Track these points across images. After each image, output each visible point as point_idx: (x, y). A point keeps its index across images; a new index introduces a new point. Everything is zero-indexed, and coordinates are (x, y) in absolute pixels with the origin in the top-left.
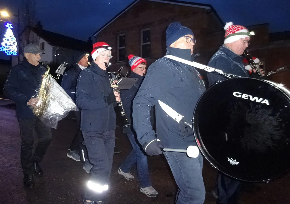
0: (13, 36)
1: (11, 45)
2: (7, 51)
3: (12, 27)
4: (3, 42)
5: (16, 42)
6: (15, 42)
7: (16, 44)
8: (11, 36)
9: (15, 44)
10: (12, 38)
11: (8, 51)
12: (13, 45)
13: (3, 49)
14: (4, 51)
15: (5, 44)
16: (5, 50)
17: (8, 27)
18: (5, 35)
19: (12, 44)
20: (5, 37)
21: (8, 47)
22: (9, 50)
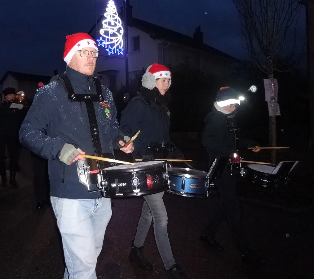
0: (117, 17)
1: (114, 35)
7: (122, 31)
8: (115, 15)
11: (109, 47)
20: (106, 18)
21: (109, 38)
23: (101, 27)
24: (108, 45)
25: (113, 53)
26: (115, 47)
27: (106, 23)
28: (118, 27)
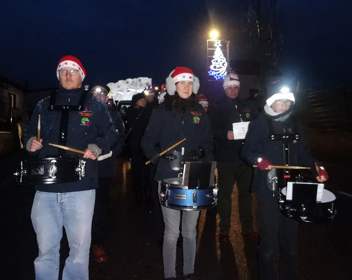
3: (221, 45)
11: (217, 75)
12: (223, 66)
13: (211, 73)
14: (212, 75)
15: (214, 66)
17: (217, 46)
18: (214, 57)
19: (221, 65)
21: (217, 70)
23: (211, 64)
24: (215, 75)
25: (219, 78)
26: (220, 75)
27: (214, 61)
28: (223, 62)
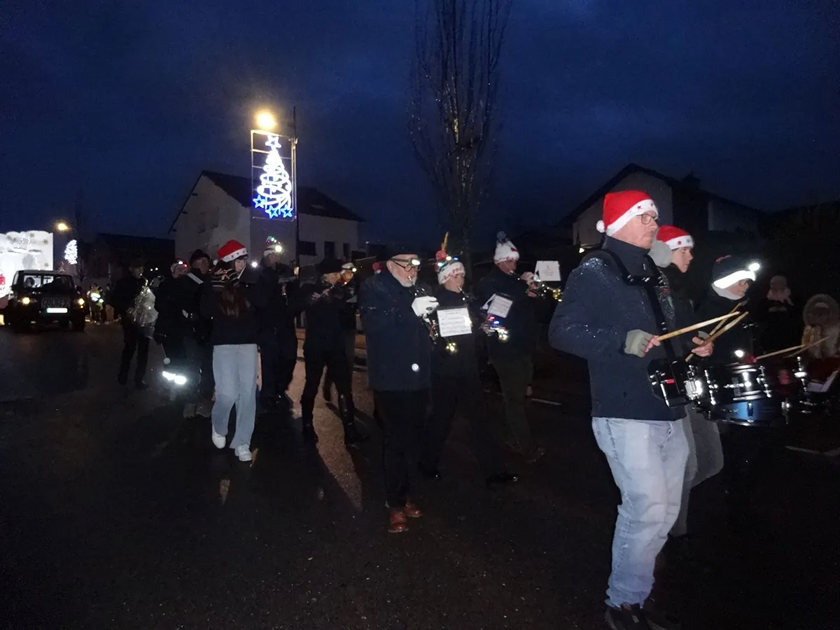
2: (268, 208)
4: (261, 184)
5: (289, 182)
6: (286, 184)
9: (286, 187)
10: (281, 174)
16: (264, 203)
22: (275, 206)
